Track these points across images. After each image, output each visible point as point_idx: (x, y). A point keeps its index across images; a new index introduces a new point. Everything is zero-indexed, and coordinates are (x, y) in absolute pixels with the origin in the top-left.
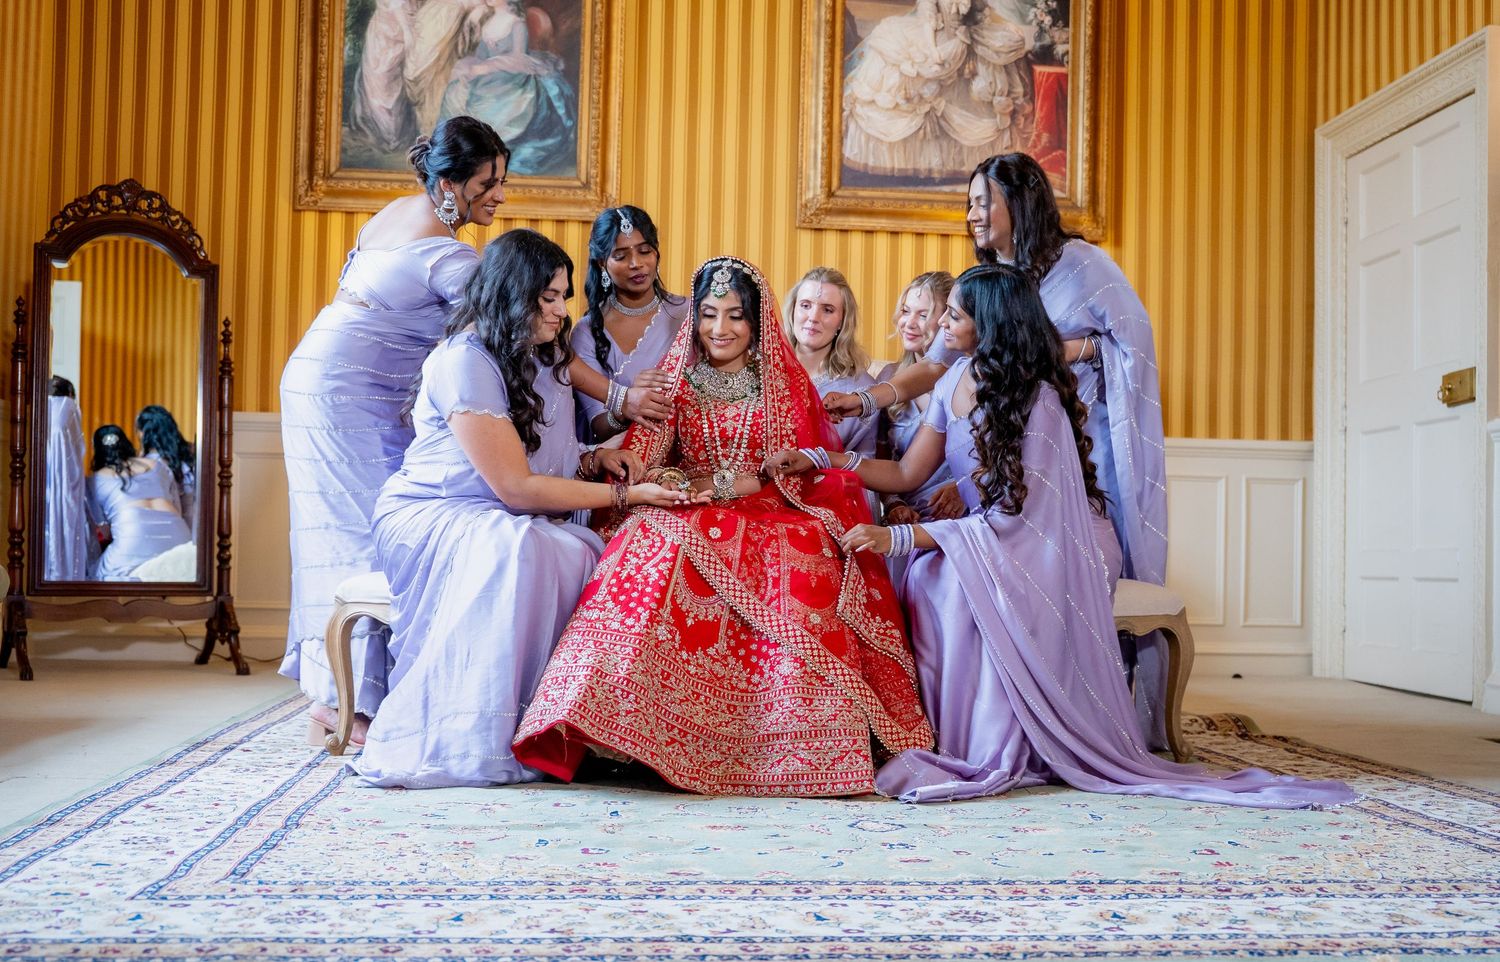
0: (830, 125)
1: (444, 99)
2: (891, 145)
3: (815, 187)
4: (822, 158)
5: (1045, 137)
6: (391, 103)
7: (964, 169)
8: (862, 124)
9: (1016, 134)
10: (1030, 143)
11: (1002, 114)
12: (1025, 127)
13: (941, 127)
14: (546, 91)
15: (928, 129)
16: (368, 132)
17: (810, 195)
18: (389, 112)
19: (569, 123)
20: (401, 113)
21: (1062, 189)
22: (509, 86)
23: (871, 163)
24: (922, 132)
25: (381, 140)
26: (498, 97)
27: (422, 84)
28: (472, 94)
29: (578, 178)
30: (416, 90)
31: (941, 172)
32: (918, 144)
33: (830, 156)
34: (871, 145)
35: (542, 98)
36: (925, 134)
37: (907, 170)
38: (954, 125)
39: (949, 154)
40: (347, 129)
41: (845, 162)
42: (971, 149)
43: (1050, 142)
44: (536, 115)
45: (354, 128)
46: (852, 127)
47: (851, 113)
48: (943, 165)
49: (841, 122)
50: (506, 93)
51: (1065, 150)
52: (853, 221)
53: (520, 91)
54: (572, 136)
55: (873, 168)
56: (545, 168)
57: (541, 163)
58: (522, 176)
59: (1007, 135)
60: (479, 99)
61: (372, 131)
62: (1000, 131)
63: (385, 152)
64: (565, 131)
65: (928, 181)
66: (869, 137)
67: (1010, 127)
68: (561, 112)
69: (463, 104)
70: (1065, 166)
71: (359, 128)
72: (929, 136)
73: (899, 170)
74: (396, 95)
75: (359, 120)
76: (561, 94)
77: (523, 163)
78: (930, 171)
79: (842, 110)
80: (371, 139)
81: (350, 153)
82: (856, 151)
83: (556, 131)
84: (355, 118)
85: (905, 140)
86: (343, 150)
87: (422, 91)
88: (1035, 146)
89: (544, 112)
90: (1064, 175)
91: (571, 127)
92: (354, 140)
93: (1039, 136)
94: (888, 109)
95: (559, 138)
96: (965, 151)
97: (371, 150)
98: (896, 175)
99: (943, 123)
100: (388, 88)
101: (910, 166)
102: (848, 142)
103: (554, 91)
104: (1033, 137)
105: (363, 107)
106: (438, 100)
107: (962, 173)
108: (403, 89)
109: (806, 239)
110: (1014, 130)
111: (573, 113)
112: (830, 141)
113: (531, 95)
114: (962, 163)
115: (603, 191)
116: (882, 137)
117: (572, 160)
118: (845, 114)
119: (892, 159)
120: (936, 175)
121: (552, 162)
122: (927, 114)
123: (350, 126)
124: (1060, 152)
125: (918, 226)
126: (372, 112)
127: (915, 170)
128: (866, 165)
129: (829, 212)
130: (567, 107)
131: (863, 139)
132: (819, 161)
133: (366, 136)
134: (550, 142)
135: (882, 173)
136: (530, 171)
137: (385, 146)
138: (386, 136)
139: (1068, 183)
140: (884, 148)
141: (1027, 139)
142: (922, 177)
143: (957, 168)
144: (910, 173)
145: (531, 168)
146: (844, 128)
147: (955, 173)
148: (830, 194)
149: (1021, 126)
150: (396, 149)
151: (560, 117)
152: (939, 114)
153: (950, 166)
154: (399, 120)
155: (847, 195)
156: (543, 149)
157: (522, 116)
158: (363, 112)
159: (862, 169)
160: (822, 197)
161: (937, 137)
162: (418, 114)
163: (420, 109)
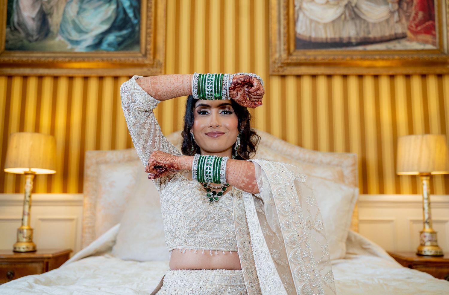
0: (288, 14)
1: (64, 11)
2: (325, 25)
3: (280, 51)
4: (284, 34)
5: (421, 14)
6: (34, 14)
7: (371, 36)
8: (307, 13)
9: (401, 14)
10: (411, 18)
11: (393, 3)
12: (408, 8)
13: (355, 13)
14: (122, 4)
15: (347, 14)
16: (21, 30)
17: (277, 56)
18: (33, 19)
19: (135, 21)
20: (40, 19)
21: (434, 44)
22: (101, 2)
23: (313, 35)
24: (343, 17)
25: (28, 35)
26: (95, 9)
27: (52, 3)
28: (80, 8)
29: (140, 52)
30: (49, 7)
31: (356, 38)
32: (341, 23)
33: (288, 32)
34: (313, 25)
35: (120, 9)
36: (345, 17)
37: (335, 39)
38: (363, 11)
39: (360, 27)
40: (8, 30)
41: (298, 36)
42: (374, 24)
43: (424, 17)
44: (116, 18)
45: (13, 28)
46: (301, 16)
47: (300, 8)
48: (358, 34)
49: (294, 14)
50: (100, 6)
51: (434, 20)
52: (303, 70)
53: (107, 5)
54: (137, 28)
55: (315, 39)
56: (122, 46)
57: (120, 44)
58: (108, 51)
59: (396, 15)
60: (84, 10)
61: (24, 30)
62: (392, 13)
63: (30, 42)
64: (133, 26)
65: (349, 44)
66: (311, 21)
67: (398, 10)
68: (131, 15)
69: (75, 13)
70: (435, 30)
71: (16, 29)
72: (348, 18)
73: (331, 39)
74: (37, 10)
75: (16, 25)
76: (131, 6)
77: (110, 45)
78: (350, 38)
79: (294, 6)
80: (23, 35)
81: (10, 42)
82: (304, 29)
83: (128, 26)
84: (13, 23)
85: (333, 22)
86: (7, 41)
87: (52, 7)
88: (414, 19)
89: (121, 16)
90: (434, 36)
91: (137, 24)
92: (13, 35)
93: (417, 14)
94: (322, 4)
95: (130, 30)
96: (371, 26)
97: (22, 41)
98: (329, 41)
99: (356, 10)
100: (33, 6)
101: (337, 36)
102: (299, 24)
103: (127, 4)
104: (413, 15)
105: (18, 17)
106: (61, 12)
107: (370, 38)
108: (41, 6)
109: (276, 83)
110: (401, 11)
111: (138, 15)
112: (288, 24)
113: (113, 7)
114: (369, 33)
115: (154, 58)
116: (319, 20)
117: (138, 42)
118: (297, 8)
119: (326, 32)
120: (353, 41)
121: (125, 44)
122: (346, 6)
123: (10, 28)
124: (429, 23)
125: (345, 71)
126: (23, 19)
127: (341, 39)
128: (310, 37)
129: (289, 64)
130: (134, 12)
131: (308, 22)
132: (282, 35)
133: (19, 33)
134: (124, 32)
135: (320, 41)
136: (113, 49)
137: (30, 38)
138: (31, 33)
139: (437, 40)
140: (321, 27)
141: (409, 16)
142: (345, 42)
143: (366, 36)
144: (338, 40)
145: (114, 47)
146: (296, 16)
147: (365, 38)
148: (289, 54)
149: (405, 8)
150: (37, 40)
151: (130, 19)
152: (353, 5)
153: (362, 35)
154: (39, 23)
155: (300, 55)
156: (121, 36)
157: (109, 19)
158: (19, 20)
159: (308, 39)
160: (284, 55)
161: (353, 19)
162: (50, 20)
163: (51, 17)
